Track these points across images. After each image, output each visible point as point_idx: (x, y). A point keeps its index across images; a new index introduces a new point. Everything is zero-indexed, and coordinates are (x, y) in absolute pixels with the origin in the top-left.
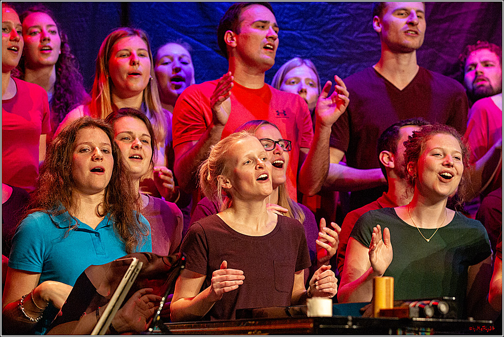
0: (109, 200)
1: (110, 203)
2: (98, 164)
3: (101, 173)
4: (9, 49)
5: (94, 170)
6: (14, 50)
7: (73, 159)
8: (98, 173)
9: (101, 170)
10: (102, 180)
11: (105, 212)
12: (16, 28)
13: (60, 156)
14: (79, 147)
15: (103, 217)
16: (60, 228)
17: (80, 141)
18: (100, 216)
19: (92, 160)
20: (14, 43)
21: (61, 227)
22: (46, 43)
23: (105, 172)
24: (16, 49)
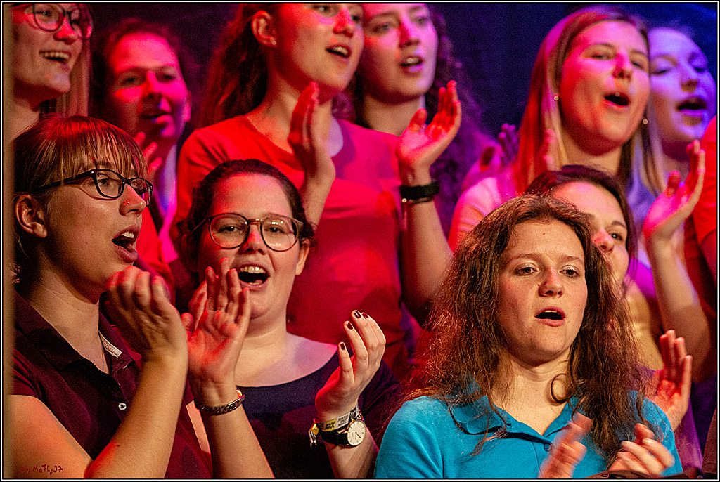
0: (578, 372)
1: (579, 377)
2: (552, 302)
3: (557, 322)
4: (330, 50)
5: (542, 315)
6: (340, 54)
7: (501, 288)
8: (551, 321)
9: (558, 315)
10: (559, 337)
11: (569, 394)
12: (350, 8)
13: (475, 279)
14: (514, 263)
15: (563, 406)
16: (469, 434)
17: (516, 251)
18: (556, 401)
19: (540, 293)
20: (341, 39)
21: (469, 431)
22: (412, 50)
23: (566, 320)
24: (345, 51)
